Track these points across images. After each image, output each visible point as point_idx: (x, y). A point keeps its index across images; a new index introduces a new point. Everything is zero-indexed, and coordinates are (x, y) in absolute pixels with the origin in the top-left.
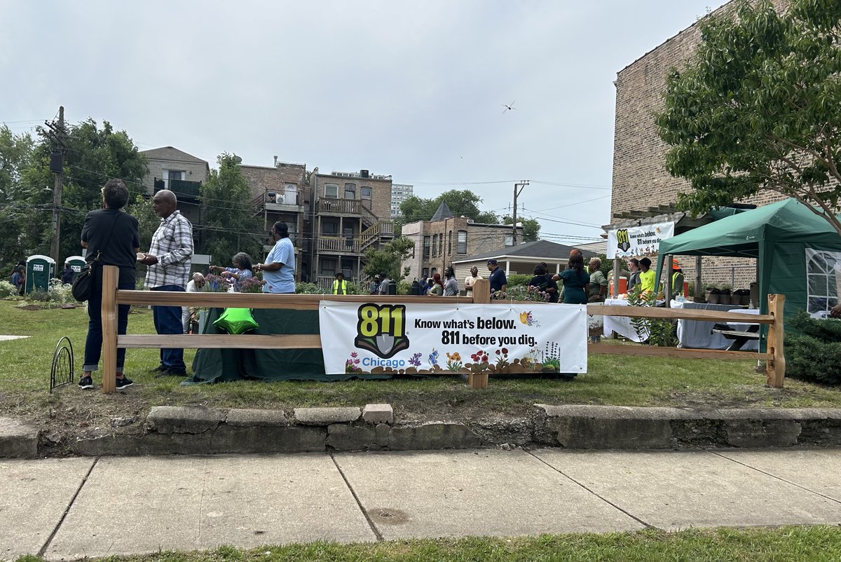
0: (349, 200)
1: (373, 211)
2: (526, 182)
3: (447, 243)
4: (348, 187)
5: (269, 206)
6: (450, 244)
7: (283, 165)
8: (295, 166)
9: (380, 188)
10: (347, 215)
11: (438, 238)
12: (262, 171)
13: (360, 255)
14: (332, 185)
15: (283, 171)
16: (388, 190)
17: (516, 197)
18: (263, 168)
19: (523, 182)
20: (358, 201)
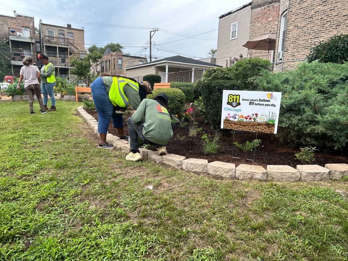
0: (61, 38)
1: (75, 45)
2: (157, 29)
3: (113, 64)
4: (60, 32)
5: (12, 38)
6: (114, 64)
7: (19, 16)
8: (27, 17)
9: (78, 34)
10: (60, 46)
11: (108, 62)
12: (6, 18)
13: (70, 67)
14: (51, 30)
15: (20, 19)
16: (82, 35)
17: (151, 38)
18: (6, 17)
19: (155, 30)
20: (66, 39)
